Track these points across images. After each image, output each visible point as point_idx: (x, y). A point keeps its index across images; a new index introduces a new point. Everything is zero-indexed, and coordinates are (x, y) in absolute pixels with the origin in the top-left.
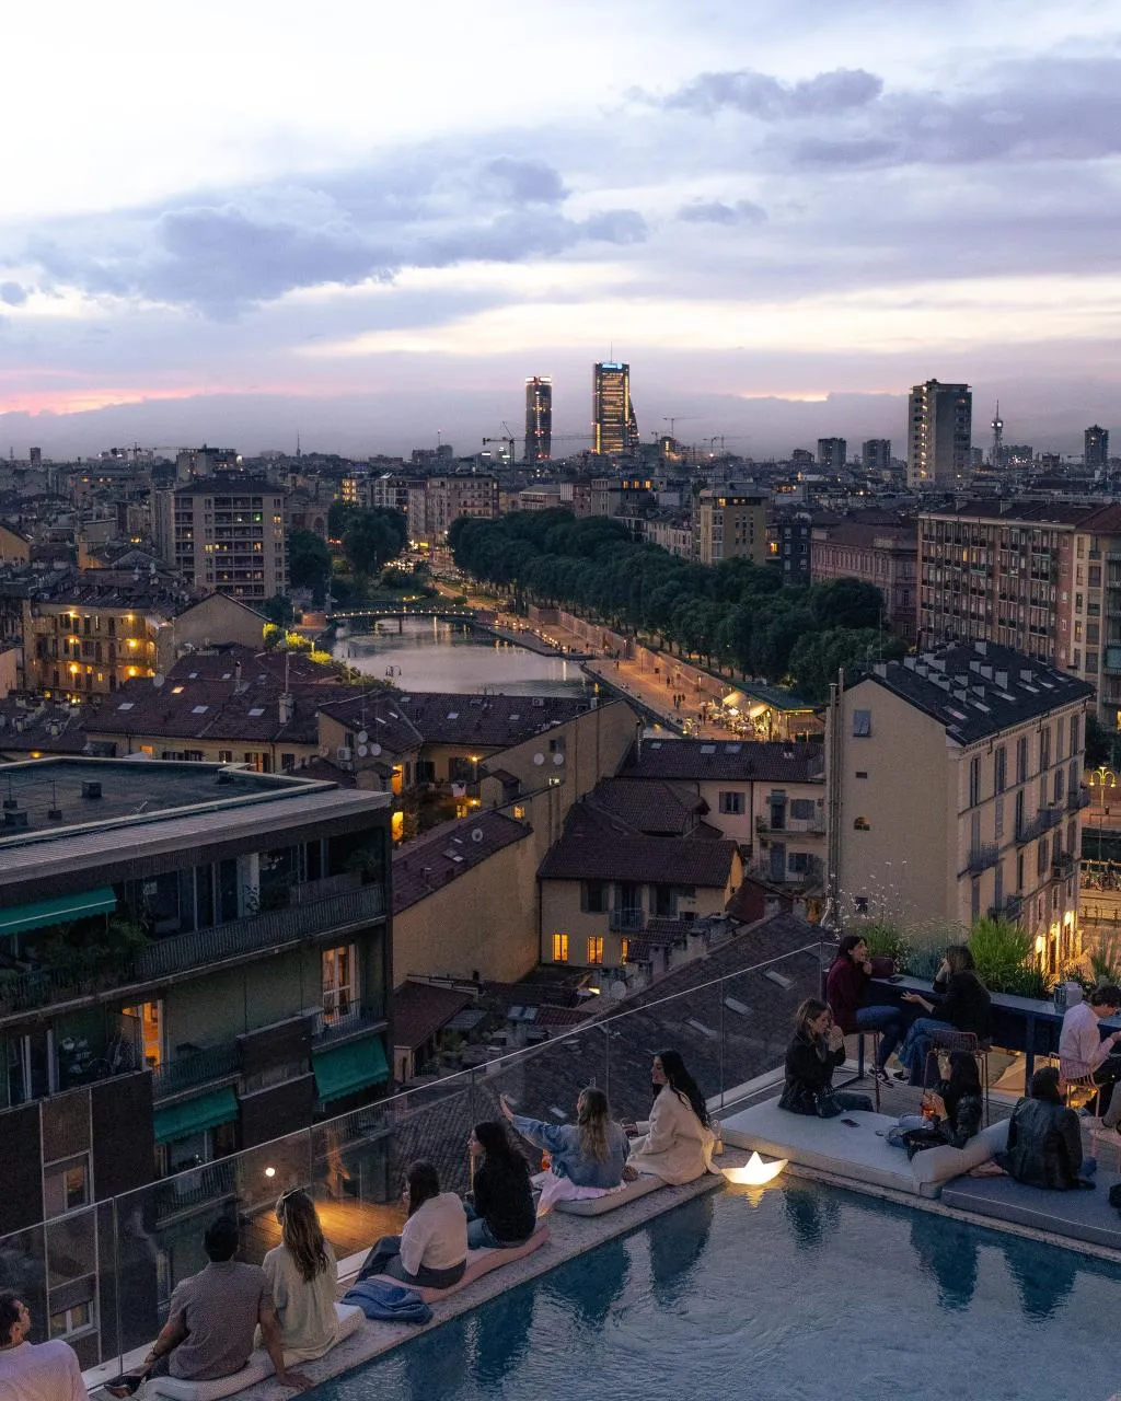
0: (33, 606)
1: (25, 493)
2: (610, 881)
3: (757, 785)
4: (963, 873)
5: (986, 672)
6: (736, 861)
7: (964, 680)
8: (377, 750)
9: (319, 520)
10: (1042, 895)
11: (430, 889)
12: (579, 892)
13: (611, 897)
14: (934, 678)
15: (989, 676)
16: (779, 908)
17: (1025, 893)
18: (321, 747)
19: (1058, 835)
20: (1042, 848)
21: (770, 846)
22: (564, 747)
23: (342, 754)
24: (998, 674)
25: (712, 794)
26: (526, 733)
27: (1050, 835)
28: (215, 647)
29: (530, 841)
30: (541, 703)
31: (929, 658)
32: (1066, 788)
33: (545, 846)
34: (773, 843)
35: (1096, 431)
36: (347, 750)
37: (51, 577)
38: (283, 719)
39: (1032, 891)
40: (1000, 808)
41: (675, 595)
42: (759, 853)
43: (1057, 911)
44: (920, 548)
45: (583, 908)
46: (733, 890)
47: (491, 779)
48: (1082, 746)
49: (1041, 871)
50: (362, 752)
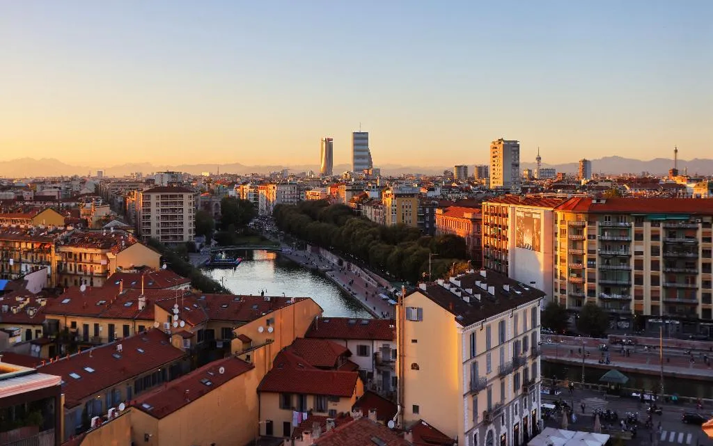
0: (56, 247)
1: (83, 192)
2: (293, 393)
3: (375, 342)
4: (466, 394)
5: (484, 286)
6: (359, 383)
7: (470, 291)
8: (182, 324)
9: (217, 204)
10: (517, 402)
11: (189, 401)
12: (278, 400)
13: (295, 401)
14: (453, 290)
15: (485, 288)
16: (362, 415)
17: (506, 402)
18: (156, 323)
19: (526, 371)
20: (516, 378)
21: (382, 372)
22: (273, 323)
23: (166, 325)
24: (489, 287)
25: (353, 347)
26: (255, 316)
27: (521, 370)
28: (136, 268)
29: (253, 373)
30: (269, 299)
31: (452, 279)
32: (530, 345)
33: (262, 375)
34: (384, 372)
35: (585, 161)
36: (168, 324)
37: (65, 234)
38: (140, 308)
39: (510, 401)
40: (489, 358)
41: (371, 241)
42: (377, 377)
43: (527, 409)
44: (483, 219)
45: (280, 407)
46: (357, 398)
47: (237, 339)
48: (539, 322)
49: (516, 388)
50: (176, 325)
